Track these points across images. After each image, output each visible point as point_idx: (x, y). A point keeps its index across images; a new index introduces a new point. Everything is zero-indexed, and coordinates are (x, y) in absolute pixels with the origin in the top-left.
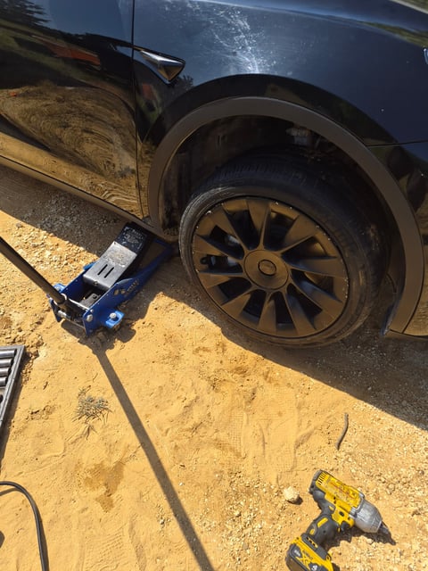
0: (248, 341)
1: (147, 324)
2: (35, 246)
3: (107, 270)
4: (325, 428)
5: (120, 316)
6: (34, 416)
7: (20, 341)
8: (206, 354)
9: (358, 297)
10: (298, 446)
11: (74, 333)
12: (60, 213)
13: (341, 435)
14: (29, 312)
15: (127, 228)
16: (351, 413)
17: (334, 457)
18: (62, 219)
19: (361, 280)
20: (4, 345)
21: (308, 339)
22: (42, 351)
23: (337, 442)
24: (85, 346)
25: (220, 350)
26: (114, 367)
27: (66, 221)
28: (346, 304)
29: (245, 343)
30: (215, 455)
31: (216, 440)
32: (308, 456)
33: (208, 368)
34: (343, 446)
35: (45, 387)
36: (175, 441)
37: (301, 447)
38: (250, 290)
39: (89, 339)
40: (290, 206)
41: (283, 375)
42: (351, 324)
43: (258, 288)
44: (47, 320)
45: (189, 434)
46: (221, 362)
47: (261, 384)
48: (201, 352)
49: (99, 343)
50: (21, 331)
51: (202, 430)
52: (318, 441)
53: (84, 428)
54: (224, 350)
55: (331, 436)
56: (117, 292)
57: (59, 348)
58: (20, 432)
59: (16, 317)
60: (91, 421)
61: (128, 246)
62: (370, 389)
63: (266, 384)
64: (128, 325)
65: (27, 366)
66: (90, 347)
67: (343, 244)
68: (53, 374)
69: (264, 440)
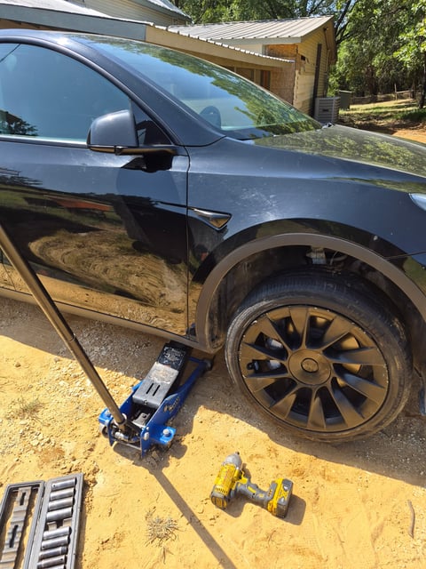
0: (296, 443)
1: (196, 438)
2: (76, 377)
3: (154, 388)
4: (394, 518)
5: (172, 432)
6: (106, 545)
7: (76, 470)
8: (260, 460)
9: (397, 380)
10: (374, 539)
11: (127, 457)
12: (94, 344)
13: (411, 522)
14: (80, 440)
15: (166, 348)
16: (412, 499)
17: (412, 546)
18: (97, 349)
19: (398, 364)
20: (60, 475)
21: (358, 429)
22: (99, 477)
23: (410, 530)
24: (141, 468)
25: (273, 455)
26: (174, 486)
27: (102, 351)
28: (389, 389)
29: (294, 446)
30: (297, 561)
31: (294, 546)
32: (388, 548)
33: (266, 474)
34: (417, 534)
35: (110, 513)
36: (254, 552)
37: (378, 540)
38: (296, 389)
39: (144, 460)
40: (327, 309)
41: (339, 472)
42: (395, 408)
43: (303, 386)
44: (98, 446)
45: (265, 543)
46: (277, 467)
47: (321, 483)
48: (255, 460)
49: (154, 463)
50: (74, 460)
51: (277, 538)
52: (391, 532)
53: (159, 551)
54: (276, 455)
55: (402, 525)
56: (166, 409)
57: (116, 472)
58: (93, 565)
59: (68, 447)
60: (164, 544)
61: (170, 364)
62: (422, 473)
63: (326, 483)
64: (178, 441)
65: (88, 494)
66: (146, 468)
67: (377, 336)
68: (115, 499)
69: (340, 540)
